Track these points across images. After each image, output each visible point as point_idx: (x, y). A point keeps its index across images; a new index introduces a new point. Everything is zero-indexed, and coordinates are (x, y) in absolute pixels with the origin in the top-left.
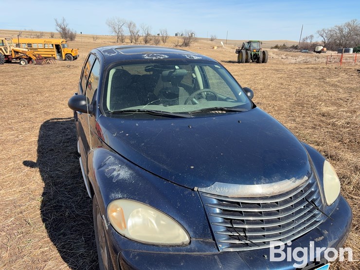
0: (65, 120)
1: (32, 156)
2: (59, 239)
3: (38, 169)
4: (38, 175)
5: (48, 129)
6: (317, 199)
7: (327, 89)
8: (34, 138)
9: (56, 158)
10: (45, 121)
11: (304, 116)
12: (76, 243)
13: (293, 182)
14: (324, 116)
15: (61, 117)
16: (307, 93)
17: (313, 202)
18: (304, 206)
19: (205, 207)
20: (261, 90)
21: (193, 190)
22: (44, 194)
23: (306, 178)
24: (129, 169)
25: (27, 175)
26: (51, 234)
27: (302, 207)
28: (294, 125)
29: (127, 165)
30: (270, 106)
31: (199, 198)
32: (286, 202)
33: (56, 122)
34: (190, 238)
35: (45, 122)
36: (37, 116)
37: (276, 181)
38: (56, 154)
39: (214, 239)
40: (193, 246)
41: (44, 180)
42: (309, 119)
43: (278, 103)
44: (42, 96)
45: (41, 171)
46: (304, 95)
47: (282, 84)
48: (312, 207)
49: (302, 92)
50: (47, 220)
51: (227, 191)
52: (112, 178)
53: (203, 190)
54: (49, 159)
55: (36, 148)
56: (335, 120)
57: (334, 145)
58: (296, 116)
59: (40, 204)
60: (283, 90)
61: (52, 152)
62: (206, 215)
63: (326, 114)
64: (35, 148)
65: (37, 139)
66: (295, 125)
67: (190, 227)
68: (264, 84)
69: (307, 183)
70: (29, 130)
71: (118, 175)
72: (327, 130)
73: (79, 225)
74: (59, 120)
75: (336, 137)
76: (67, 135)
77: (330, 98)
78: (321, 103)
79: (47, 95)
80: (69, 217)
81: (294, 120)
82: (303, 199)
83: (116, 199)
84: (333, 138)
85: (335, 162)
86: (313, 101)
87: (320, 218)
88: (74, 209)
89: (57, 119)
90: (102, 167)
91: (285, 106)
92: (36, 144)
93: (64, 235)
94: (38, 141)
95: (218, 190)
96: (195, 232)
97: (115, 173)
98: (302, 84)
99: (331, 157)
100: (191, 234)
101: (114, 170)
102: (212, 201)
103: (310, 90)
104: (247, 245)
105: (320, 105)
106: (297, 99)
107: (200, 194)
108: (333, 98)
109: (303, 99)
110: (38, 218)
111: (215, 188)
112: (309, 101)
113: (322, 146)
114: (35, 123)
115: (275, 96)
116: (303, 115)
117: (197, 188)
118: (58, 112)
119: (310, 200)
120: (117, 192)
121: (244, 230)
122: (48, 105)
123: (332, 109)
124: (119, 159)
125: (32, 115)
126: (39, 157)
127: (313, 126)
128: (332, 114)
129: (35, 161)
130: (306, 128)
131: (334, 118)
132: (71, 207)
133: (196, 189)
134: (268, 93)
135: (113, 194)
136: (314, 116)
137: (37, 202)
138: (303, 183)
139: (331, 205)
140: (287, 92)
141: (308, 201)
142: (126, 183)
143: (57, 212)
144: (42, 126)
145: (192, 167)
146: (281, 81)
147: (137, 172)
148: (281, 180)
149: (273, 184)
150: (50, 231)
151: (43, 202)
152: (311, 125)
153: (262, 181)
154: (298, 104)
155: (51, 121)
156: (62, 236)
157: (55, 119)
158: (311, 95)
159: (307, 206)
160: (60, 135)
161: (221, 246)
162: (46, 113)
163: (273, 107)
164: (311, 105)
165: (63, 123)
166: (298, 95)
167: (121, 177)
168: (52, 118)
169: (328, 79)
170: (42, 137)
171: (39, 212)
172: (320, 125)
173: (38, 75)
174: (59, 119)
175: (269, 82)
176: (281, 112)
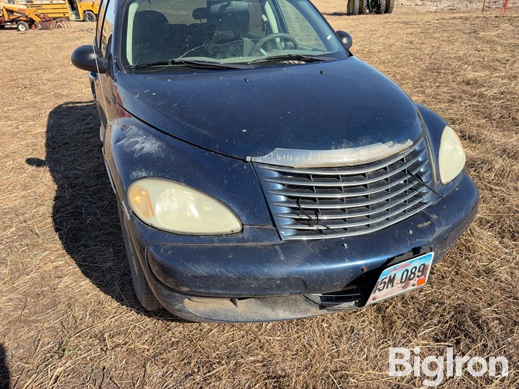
0: (85, 104)
1: (39, 152)
2: (79, 251)
3: (48, 168)
4: (48, 175)
5: (60, 117)
6: (424, 173)
7: (479, 47)
8: (40, 128)
9: (73, 154)
10: (56, 106)
11: (439, 86)
12: (102, 255)
13: (390, 147)
14: (468, 84)
15: (79, 101)
16: (448, 53)
17: (419, 176)
18: (405, 181)
19: (262, 183)
20: (379, 52)
21: (244, 161)
22: (56, 198)
23: (409, 142)
24: (158, 141)
25: (32, 176)
26: (68, 246)
27: (402, 182)
28: (422, 98)
29: (154, 135)
30: (390, 74)
31: (254, 171)
32: (377, 174)
33: (72, 108)
34: (243, 225)
35: (57, 108)
36: (45, 100)
37: (364, 145)
38: (73, 149)
39: (275, 226)
40: (246, 234)
41: (56, 181)
42: (445, 89)
43: (403, 69)
44: (50, 72)
45: (52, 171)
46: (442, 56)
47: (411, 43)
48: (416, 183)
49: (440, 52)
50: (62, 229)
51: (292, 160)
52: (133, 152)
53: (259, 160)
54: (63, 156)
55: (44, 141)
56: (483, 90)
57: (478, 122)
58: (426, 86)
59: (51, 210)
60: (412, 51)
61: (66, 146)
62: (263, 193)
63: (472, 82)
64: (42, 141)
65: (45, 130)
66: (424, 98)
67: (242, 210)
68: (384, 44)
69: (412, 150)
70: (33, 118)
71: (142, 148)
72: (470, 103)
73: (105, 234)
74: (76, 105)
75: (482, 112)
76: (88, 123)
77: (482, 59)
78: (466, 66)
79: (58, 71)
80: (92, 224)
81: (423, 92)
82: (404, 171)
83: (140, 179)
84: (477, 113)
85: (474, 145)
86: (455, 64)
87: (428, 199)
88: (100, 216)
89: (74, 103)
90: (120, 141)
91: (412, 73)
92: (44, 135)
93: (86, 246)
94: (47, 132)
95: (279, 159)
96: (248, 217)
97: (138, 146)
98: (443, 41)
99: (470, 138)
100: (244, 219)
101: (137, 142)
102: (271, 174)
103: (453, 49)
104: (320, 232)
105: (465, 70)
106: (432, 63)
107: (255, 166)
108: (486, 59)
109: (440, 62)
110: (49, 228)
111: (275, 156)
112: (449, 65)
113: (460, 124)
114: (41, 109)
115: (398, 60)
116: (439, 84)
117: (250, 158)
118: (75, 94)
119: (414, 173)
120: (140, 170)
121: (316, 212)
122: (59, 84)
123: (481, 74)
124: (144, 129)
125: (38, 99)
126: (48, 152)
127: (451, 99)
128: (481, 82)
129: (44, 159)
130: (440, 102)
131: (483, 86)
132: (95, 214)
133: (248, 159)
134: (389, 57)
135: (134, 173)
136: (454, 85)
137: (47, 208)
138: (405, 150)
139: (448, 184)
140: (419, 53)
141: (411, 175)
142: (153, 158)
143: (75, 219)
144: (51, 113)
145: (244, 131)
146: (410, 38)
147: (168, 144)
148: (372, 143)
149: (359, 148)
150: (66, 243)
151: (54, 207)
152: (448, 97)
153: (343, 145)
154: (432, 70)
155: (64, 106)
156: (82, 248)
157: (71, 103)
158: (454, 56)
159: (410, 181)
160: (78, 124)
161: (283, 233)
162: (58, 96)
163: (394, 76)
164: (452, 70)
165: (81, 108)
166: (433, 57)
167: (145, 150)
168: (66, 101)
169: (482, 33)
170: (52, 127)
171: (50, 220)
172: (460, 97)
173: (45, 45)
174: (77, 103)
175: (391, 41)
176: (404, 82)
